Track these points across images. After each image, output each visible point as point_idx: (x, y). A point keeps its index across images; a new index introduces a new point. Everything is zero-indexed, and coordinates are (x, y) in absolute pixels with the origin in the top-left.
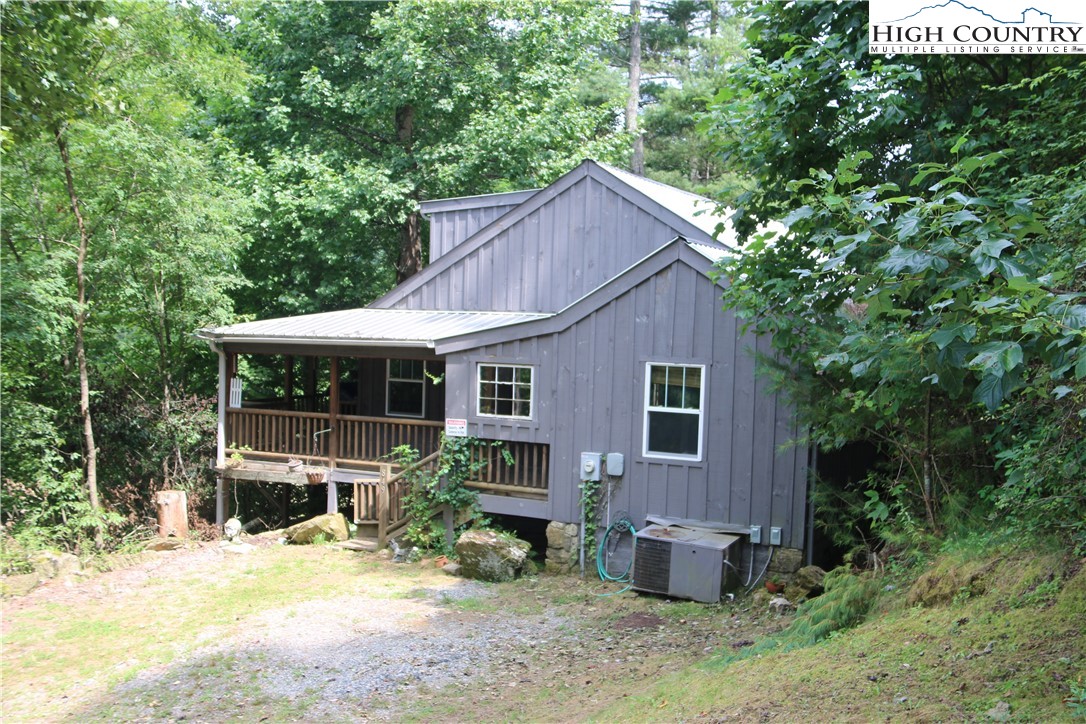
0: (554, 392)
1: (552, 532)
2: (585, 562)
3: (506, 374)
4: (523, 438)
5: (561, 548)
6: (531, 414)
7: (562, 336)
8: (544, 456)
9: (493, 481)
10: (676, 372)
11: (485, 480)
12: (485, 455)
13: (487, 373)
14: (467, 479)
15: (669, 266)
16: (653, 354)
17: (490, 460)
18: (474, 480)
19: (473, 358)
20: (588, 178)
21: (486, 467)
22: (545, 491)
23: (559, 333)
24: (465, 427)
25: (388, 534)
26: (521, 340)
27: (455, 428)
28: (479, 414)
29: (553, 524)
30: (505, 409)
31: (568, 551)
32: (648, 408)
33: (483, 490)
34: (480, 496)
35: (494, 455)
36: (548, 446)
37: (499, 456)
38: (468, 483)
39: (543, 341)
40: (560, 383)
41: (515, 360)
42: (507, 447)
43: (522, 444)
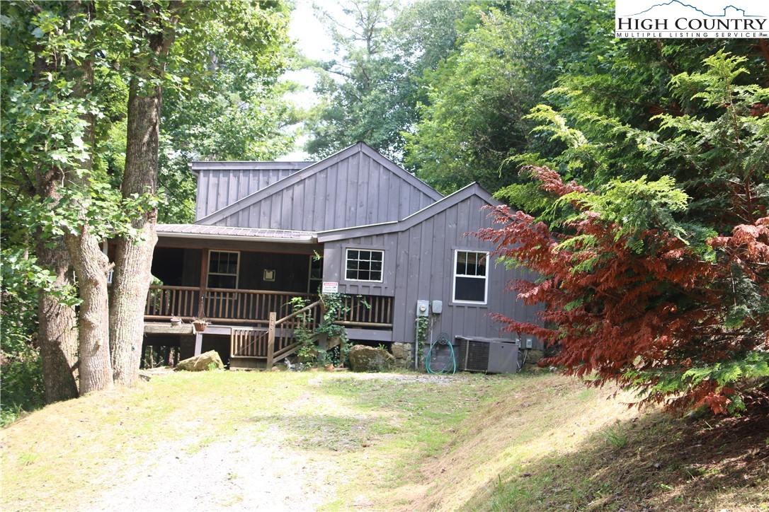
0: (397, 266)
1: (395, 348)
2: (418, 364)
3: (365, 255)
4: (377, 293)
5: (402, 358)
6: (382, 279)
7: (404, 233)
8: (389, 304)
9: (354, 320)
10: (472, 255)
11: (348, 320)
12: (349, 304)
13: (352, 254)
14: (336, 319)
15: (469, 198)
16: (459, 245)
17: (352, 307)
18: (341, 320)
19: (344, 245)
20: (361, 153)
21: (349, 312)
22: (390, 325)
23: (402, 232)
24: (337, 287)
25: (274, 358)
26: (377, 235)
27: (330, 288)
28: (346, 279)
29: (396, 344)
30: (364, 276)
31: (405, 360)
32: (455, 275)
33: (348, 326)
34: (346, 329)
35: (355, 304)
36: (392, 298)
37: (359, 305)
38: (336, 322)
39: (392, 236)
40: (401, 260)
41: (372, 247)
42: (365, 299)
43: (374, 297)
